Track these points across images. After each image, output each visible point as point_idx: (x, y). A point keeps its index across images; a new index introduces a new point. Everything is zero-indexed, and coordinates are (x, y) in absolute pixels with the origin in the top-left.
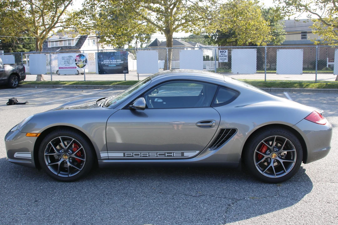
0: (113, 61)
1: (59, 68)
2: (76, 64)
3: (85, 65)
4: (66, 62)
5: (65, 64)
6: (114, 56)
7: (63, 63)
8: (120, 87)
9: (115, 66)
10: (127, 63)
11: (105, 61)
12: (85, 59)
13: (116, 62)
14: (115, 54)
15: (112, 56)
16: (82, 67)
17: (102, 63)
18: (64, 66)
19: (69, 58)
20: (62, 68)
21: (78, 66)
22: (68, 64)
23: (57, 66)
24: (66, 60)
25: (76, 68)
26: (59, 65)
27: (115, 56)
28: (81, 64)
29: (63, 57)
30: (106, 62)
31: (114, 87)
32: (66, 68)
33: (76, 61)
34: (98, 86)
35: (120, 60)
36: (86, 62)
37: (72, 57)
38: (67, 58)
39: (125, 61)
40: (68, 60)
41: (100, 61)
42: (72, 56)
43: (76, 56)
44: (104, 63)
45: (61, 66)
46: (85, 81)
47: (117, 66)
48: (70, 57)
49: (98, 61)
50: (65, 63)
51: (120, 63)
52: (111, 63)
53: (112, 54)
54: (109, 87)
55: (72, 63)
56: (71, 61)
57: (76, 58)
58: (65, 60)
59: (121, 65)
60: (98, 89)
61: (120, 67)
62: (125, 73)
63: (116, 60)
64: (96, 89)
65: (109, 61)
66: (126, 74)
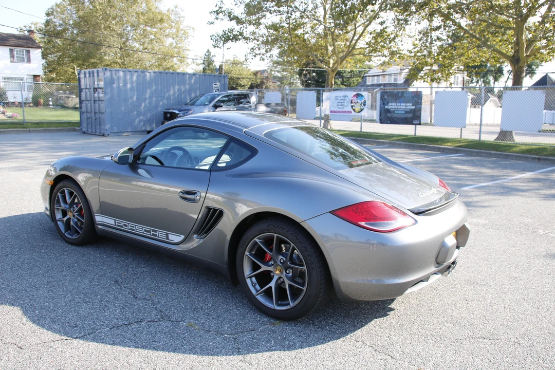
0: (402, 104)
1: (331, 112)
2: (352, 106)
3: (363, 109)
4: (340, 104)
5: (339, 107)
6: (403, 98)
7: (335, 105)
8: (399, 144)
9: (404, 112)
10: (420, 110)
11: (391, 104)
12: (363, 101)
13: (405, 108)
14: (405, 95)
15: (400, 97)
16: (359, 112)
17: (386, 107)
18: (337, 109)
19: (344, 98)
20: (335, 112)
21: (354, 110)
22: (341, 107)
23: (328, 108)
24: (340, 101)
25: (351, 112)
26: (330, 108)
27: (405, 97)
28: (357, 108)
29: (336, 97)
30: (392, 106)
31: (391, 143)
32: (339, 112)
33: (352, 103)
34: (370, 141)
35: (411, 104)
36: (364, 105)
37: (347, 97)
38: (342, 98)
39: (418, 106)
40: (342, 101)
41: (384, 104)
42: (348, 95)
43: (352, 96)
44: (389, 107)
45: (333, 109)
46: (361, 131)
47: (406, 112)
48: (345, 96)
49: (380, 105)
50: (338, 105)
51: (411, 109)
52: (399, 107)
53: (400, 95)
54: (383, 143)
55: (347, 106)
56: (346, 102)
57: (352, 99)
58: (338, 101)
59: (411, 111)
60: (369, 144)
61: (410, 115)
62: (416, 124)
63: (405, 104)
64: (366, 144)
65: (395, 104)
66: (417, 126)
